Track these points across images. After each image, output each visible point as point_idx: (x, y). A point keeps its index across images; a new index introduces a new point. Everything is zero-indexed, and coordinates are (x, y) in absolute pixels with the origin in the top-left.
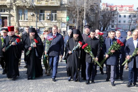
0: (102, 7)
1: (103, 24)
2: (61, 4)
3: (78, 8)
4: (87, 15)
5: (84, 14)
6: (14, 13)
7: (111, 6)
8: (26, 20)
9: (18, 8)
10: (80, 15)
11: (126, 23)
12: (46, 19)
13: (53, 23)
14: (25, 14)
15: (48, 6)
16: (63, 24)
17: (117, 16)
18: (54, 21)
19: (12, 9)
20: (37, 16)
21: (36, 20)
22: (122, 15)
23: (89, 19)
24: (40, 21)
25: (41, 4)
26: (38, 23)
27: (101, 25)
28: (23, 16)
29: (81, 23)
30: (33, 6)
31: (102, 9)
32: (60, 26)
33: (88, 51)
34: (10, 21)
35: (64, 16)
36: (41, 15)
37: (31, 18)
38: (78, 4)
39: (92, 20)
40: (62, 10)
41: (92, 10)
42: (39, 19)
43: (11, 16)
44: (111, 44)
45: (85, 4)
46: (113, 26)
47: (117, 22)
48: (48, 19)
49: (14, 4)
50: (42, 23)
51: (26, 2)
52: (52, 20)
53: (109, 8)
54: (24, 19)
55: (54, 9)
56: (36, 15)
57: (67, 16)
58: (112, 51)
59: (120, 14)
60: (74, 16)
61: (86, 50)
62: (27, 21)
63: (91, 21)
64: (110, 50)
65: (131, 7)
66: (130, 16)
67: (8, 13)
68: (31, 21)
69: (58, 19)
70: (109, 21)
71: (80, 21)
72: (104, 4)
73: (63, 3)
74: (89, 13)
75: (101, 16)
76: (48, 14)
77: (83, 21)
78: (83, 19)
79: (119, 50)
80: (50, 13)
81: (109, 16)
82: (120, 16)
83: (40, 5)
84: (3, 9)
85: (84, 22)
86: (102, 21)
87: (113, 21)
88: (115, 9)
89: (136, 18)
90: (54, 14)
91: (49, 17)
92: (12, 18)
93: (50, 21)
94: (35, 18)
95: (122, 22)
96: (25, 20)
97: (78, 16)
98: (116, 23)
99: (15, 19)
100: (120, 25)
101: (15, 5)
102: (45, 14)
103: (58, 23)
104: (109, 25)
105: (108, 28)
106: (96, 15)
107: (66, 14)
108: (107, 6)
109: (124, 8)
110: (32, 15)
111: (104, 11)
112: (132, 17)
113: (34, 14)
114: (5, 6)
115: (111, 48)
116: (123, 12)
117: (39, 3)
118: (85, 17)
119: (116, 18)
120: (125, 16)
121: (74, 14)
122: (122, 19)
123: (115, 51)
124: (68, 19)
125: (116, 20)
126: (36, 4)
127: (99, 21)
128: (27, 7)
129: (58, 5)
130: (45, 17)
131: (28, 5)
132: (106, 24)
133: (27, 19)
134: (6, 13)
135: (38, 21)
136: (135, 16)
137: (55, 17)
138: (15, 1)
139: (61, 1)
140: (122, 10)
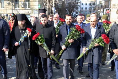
1: (68, 11)
4: (55, 4)
5: (53, 2)
10: (49, 3)
11: (88, 9)
12: (20, 7)
13: (27, 10)
14: (2, 3)
16: (36, 11)
17: (80, 4)
18: (27, 8)
20: (13, 4)
21: (12, 8)
23: (57, 7)
24: (15, 9)
26: (14, 10)
27: (67, 12)
29: (51, 10)
32: (33, 13)
33: (41, 42)
35: (36, 4)
36: (16, 3)
37: (8, 6)
39: (60, 8)
42: (14, 7)
44: (68, 31)
46: (77, 12)
47: (80, 9)
48: (22, 7)
50: (17, 10)
52: (26, 8)
56: (11, 4)
57: (39, 4)
58: (70, 41)
59: (83, 3)
60: (45, 4)
61: (39, 42)
62: (4, 8)
63: (59, 8)
64: (68, 39)
66: (90, 4)
68: (8, 8)
69: (31, 7)
70: (74, 8)
71: (50, 8)
74: (57, 2)
75: (67, 4)
76: (22, 3)
77: (52, 8)
78: (52, 7)
79: (78, 39)
80: (24, 2)
81: (73, 4)
82: (83, 4)
86: (68, 8)
87: (77, 9)
89: (95, 6)
90: (27, 3)
91: (23, 5)
93: (24, 9)
94: (11, 6)
95: (84, 9)
96: (2, 8)
97: (48, 4)
100: (82, 11)
102: (20, 3)
103: (31, 10)
104: (74, 12)
105: (73, 14)
106: (63, 3)
107: (38, 3)
110: (8, 4)
112: (92, 5)
113: (10, 2)
115: (69, 37)
119: (80, 6)
120: (86, 4)
121: (45, 2)
122: (84, 7)
123: (73, 41)
124: (39, 6)
125: (80, 7)
127: (66, 8)
130: (20, 5)
132: (72, 11)
133: (4, 7)
135: (14, 9)
136: (94, 4)
137: (29, 5)
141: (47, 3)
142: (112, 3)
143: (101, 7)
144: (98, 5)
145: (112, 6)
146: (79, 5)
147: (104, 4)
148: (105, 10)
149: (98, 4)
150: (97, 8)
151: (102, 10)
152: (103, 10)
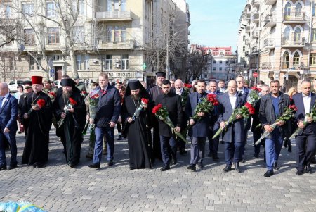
0: (191, 50)
1: (192, 73)
2: (135, 47)
3: (158, 51)
4: (170, 61)
5: (166, 59)
6: (70, 60)
7: (202, 49)
8: (87, 70)
9: (76, 53)
10: (161, 60)
11: (223, 71)
12: (114, 67)
13: (124, 73)
14: (86, 61)
15: (117, 50)
16: (139, 74)
17: (211, 61)
18: (125, 70)
19: (68, 55)
20: (102, 64)
21: (101, 70)
22: (217, 60)
23: (173, 66)
24: (106, 70)
25: (107, 46)
27: (189, 74)
28: (83, 64)
30: (96, 51)
31: (191, 52)
32: (134, 77)
34: (66, 72)
35: (138, 63)
36: (107, 62)
37: (94, 67)
38: (157, 45)
39: (178, 68)
40: (136, 55)
41: (177, 53)
42: (105, 68)
43: (67, 64)
45: (167, 46)
46: (206, 75)
47: (211, 69)
48: (117, 68)
49: (70, 48)
50: (109, 72)
51: (86, 44)
52: (123, 68)
53: (200, 52)
54: (85, 69)
55: (125, 53)
56: (100, 63)
57: (143, 62)
59: (215, 59)
60: (153, 62)
63: (176, 69)
65: (228, 50)
66: (227, 62)
67: (62, 61)
68: (94, 70)
69: (131, 67)
70: (200, 68)
71: (161, 68)
72: (193, 46)
73: (138, 44)
74: (173, 58)
75: (190, 62)
76: (117, 60)
77: (165, 68)
78: (165, 66)
80: (120, 59)
81: (200, 61)
82: (215, 62)
83: (105, 48)
84: (56, 55)
85: (167, 70)
86: (191, 68)
87: (206, 69)
88: (207, 52)
89: (235, 65)
90: (125, 60)
91: (118, 65)
92: (68, 68)
93: (120, 70)
94: (99, 67)
95: (218, 70)
97: (158, 63)
98: (210, 72)
99: (72, 68)
100: (215, 73)
101: (72, 49)
102: (113, 60)
103: (131, 73)
104: (201, 74)
106: (183, 61)
107: (142, 60)
108: (197, 48)
109: (219, 51)
110: (94, 63)
111: (193, 55)
112: (229, 63)
113: (98, 60)
114: (59, 52)
116: (218, 56)
117: (105, 46)
118: (167, 64)
120: (221, 62)
121: (153, 59)
122: (218, 66)
124: (145, 66)
125: (210, 67)
126: (100, 46)
127: (187, 69)
128: (88, 52)
129: (131, 47)
130: (113, 64)
131: (89, 50)
132: (197, 73)
133: (88, 68)
134: (60, 61)
135: (104, 70)
136: (233, 62)
137: (127, 64)
138: (71, 44)
139: (134, 42)
140: (217, 54)
141: (157, 61)
142: (261, 60)
143: (245, 67)
144: (240, 64)
145: (261, 65)
146: (209, 64)
147: (248, 62)
148: (250, 72)
149: (239, 61)
150: (237, 69)
151: (246, 72)
152: (248, 72)
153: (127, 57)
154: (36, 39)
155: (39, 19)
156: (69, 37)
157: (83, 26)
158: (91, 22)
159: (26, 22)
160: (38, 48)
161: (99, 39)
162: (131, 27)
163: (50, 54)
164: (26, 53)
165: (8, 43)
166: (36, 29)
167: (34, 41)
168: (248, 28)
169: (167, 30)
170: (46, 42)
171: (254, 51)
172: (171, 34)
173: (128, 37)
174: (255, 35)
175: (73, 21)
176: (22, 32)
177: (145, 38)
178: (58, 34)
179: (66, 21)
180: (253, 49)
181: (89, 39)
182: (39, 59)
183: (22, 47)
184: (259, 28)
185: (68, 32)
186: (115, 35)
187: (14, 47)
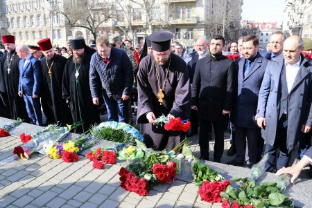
0: (243, 25)
2: (198, 22)
3: (216, 25)
4: (226, 33)
5: (222, 31)
6: (149, 32)
7: (252, 24)
9: (154, 27)
10: (218, 32)
12: (181, 37)
13: (189, 42)
15: (184, 24)
17: (259, 34)
18: (190, 40)
19: (148, 28)
22: (264, 33)
25: (177, 22)
30: (168, 25)
31: (243, 26)
35: (200, 34)
36: (177, 34)
38: (216, 20)
40: (199, 28)
41: (232, 27)
45: (224, 21)
48: (184, 38)
49: (150, 23)
51: (161, 20)
52: (188, 39)
53: (250, 26)
55: (191, 27)
57: (204, 34)
59: (262, 32)
60: (212, 34)
65: (274, 24)
67: (144, 33)
69: (195, 38)
72: (245, 21)
73: (200, 20)
74: (228, 30)
76: (184, 32)
80: (186, 32)
82: (262, 34)
83: (175, 23)
84: (139, 29)
88: (256, 26)
90: (190, 32)
91: (185, 36)
93: (186, 40)
95: (264, 41)
100: (261, 44)
102: (181, 33)
107: (203, 32)
108: (248, 23)
109: (267, 26)
111: (244, 28)
114: (141, 26)
117: (175, 21)
120: (267, 34)
121: (212, 31)
122: (264, 38)
126: (172, 22)
129: (195, 22)
130: (181, 35)
131: (163, 24)
134: (142, 33)
137: (192, 36)
138: (150, 20)
139: (198, 18)
140: (265, 28)
141: (215, 33)
153: (192, 30)
154: (125, 17)
155: (128, 2)
156: (149, 15)
157: (159, 7)
158: (165, 3)
159: (118, 5)
160: (126, 24)
161: (171, 16)
162: (195, 6)
163: (134, 28)
164: (118, 28)
165: (106, 20)
166: (125, 9)
167: (123, 18)
168: (294, 6)
169: (224, 9)
170: (132, 19)
171: (298, 24)
172: (227, 11)
173: (193, 15)
174: (300, 11)
175: (151, 3)
176: (115, 12)
177: (206, 15)
178: (140, 13)
179: (147, 4)
180: (296, 23)
181: (163, 17)
182: (127, 32)
183: (116, 23)
184: (304, 5)
185: (148, 11)
186: (183, 13)
187: (110, 23)
